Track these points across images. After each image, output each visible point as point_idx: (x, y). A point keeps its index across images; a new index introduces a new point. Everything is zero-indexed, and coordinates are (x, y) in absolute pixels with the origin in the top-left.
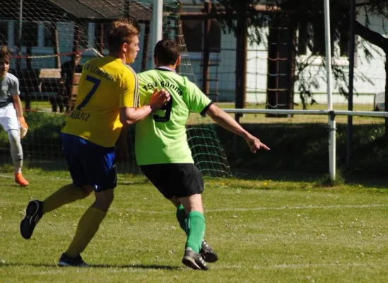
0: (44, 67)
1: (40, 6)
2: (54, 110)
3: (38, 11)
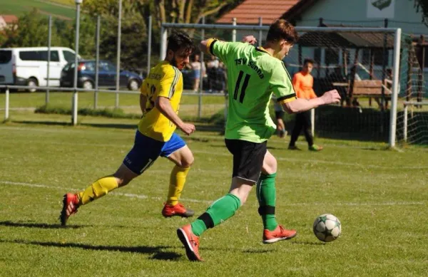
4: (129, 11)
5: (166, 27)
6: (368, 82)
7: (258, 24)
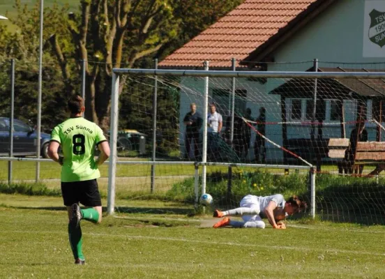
0: (332, 137)
1: (334, 87)
2: (341, 171)
3: (333, 91)
4: (34, 51)
5: (117, 74)
6: (375, 144)
7: (231, 68)
